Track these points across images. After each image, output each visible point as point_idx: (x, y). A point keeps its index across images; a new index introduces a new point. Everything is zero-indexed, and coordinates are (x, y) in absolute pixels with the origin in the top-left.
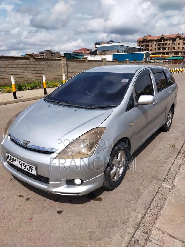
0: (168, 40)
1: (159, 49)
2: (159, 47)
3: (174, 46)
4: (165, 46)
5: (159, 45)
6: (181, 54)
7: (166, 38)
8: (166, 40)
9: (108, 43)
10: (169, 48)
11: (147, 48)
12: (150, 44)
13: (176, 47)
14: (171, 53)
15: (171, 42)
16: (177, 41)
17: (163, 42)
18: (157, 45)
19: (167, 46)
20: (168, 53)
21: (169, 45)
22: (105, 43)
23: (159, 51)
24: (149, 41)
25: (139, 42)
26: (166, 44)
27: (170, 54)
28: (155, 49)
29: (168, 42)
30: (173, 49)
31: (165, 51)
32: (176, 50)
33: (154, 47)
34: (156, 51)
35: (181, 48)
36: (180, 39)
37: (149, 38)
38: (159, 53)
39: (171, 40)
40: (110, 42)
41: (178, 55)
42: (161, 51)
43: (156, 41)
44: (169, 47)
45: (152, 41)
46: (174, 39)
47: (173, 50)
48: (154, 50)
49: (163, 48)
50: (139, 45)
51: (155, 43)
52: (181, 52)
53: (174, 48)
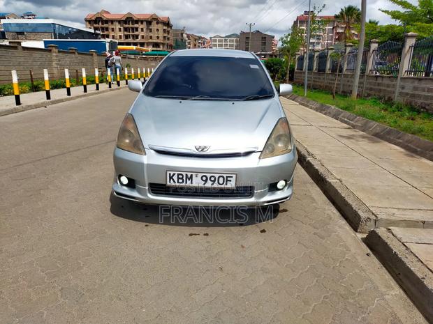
0: (140, 23)
1: (127, 37)
2: (126, 33)
3: (151, 34)
4: (136, 33)
5: (126, 29)
6: (163, 47)
7: (135, 19)
8: (137, 22)
9: (23, 17)
10: (143, 37)
11: (106, 33)
12: (110, 26)
13: (154, 34)
14: (148, 44)
15: (144, 26)
16: (154, 26)
17: (131, 26)
18: (122, 29)
19: (140, 33)
20: (142, 44)
21: (142, 31)
22: (15, 17)
23: (127, 41)
24: (107, 22)
25: (89, 22)
26: (137, 29)
27: (145, 45)
28: (120, 37)
29: (139, 26)
30: (149, 37)
31: (137, 40)
32: (154, 41)
33: (118, 34)
34: (123, 40)
35: (161, 38)
36: (158, 23)
37: (106, 17)
38: (129, 44)
39: (145, 23)
40: (28, 16)
41: (158, 49)
42: (130, 40)
43: (119, 22)
44: (142, 34)
45: (112, 22)
46: (149, 23)
47: (150, 41)
48: (118, 37)
49: (133, 36)
50: (89, 26)
51: (117, 26)
52: (163, 44)
53: (151, 37)
